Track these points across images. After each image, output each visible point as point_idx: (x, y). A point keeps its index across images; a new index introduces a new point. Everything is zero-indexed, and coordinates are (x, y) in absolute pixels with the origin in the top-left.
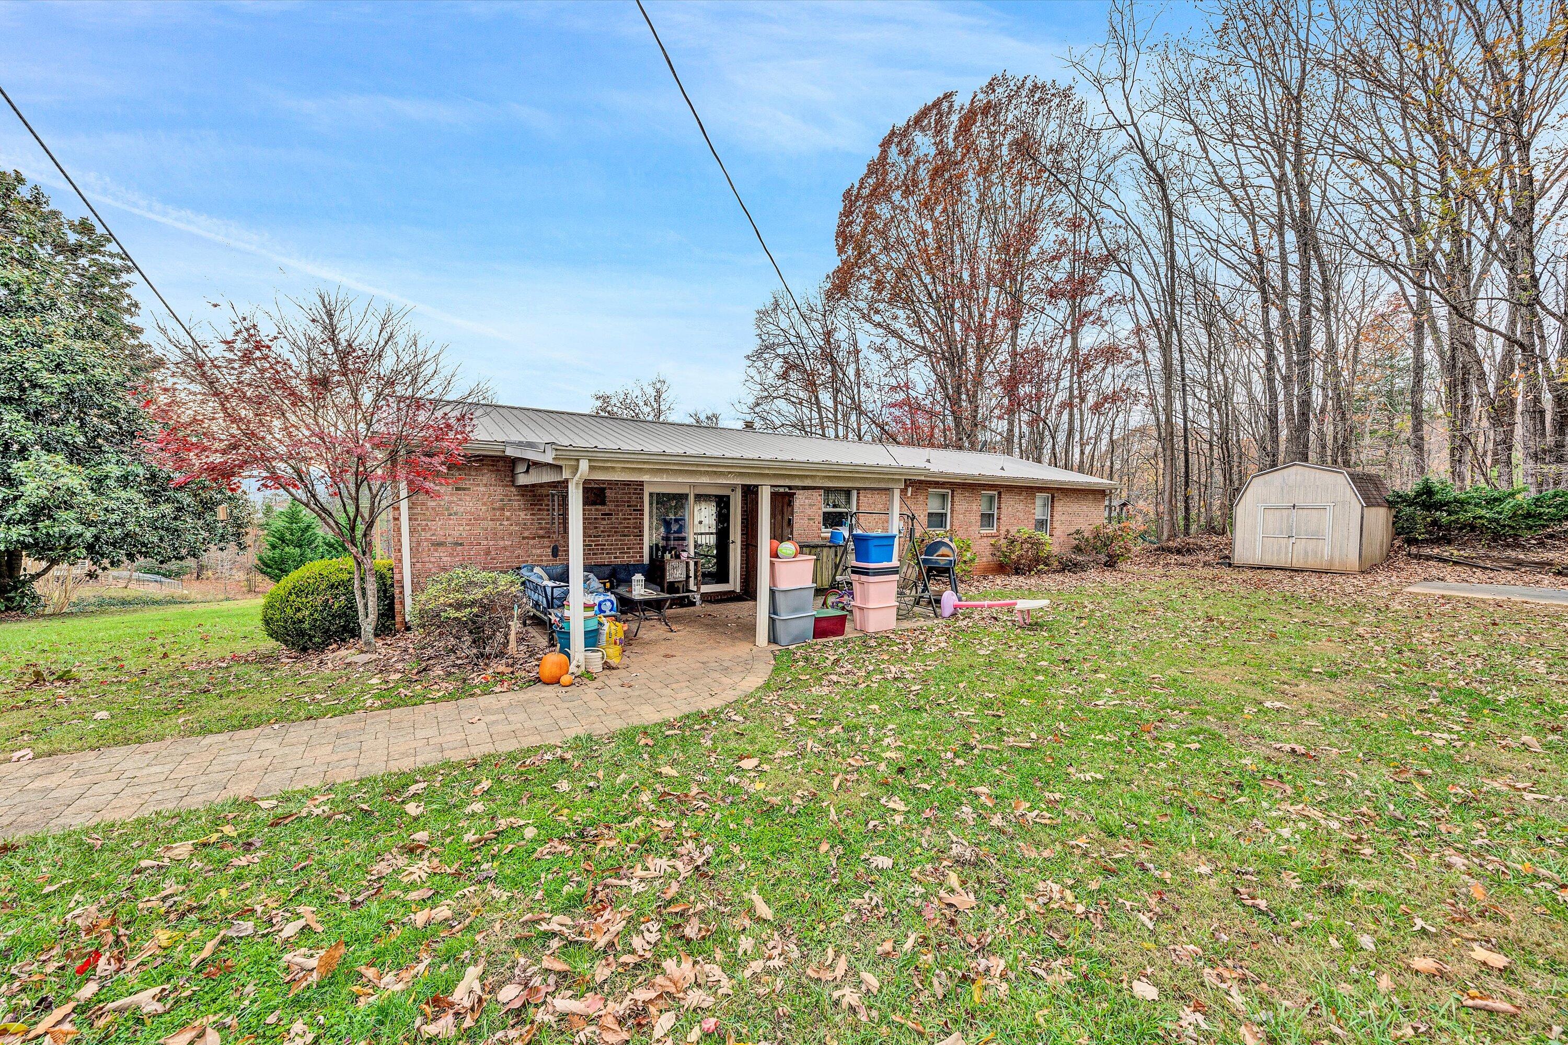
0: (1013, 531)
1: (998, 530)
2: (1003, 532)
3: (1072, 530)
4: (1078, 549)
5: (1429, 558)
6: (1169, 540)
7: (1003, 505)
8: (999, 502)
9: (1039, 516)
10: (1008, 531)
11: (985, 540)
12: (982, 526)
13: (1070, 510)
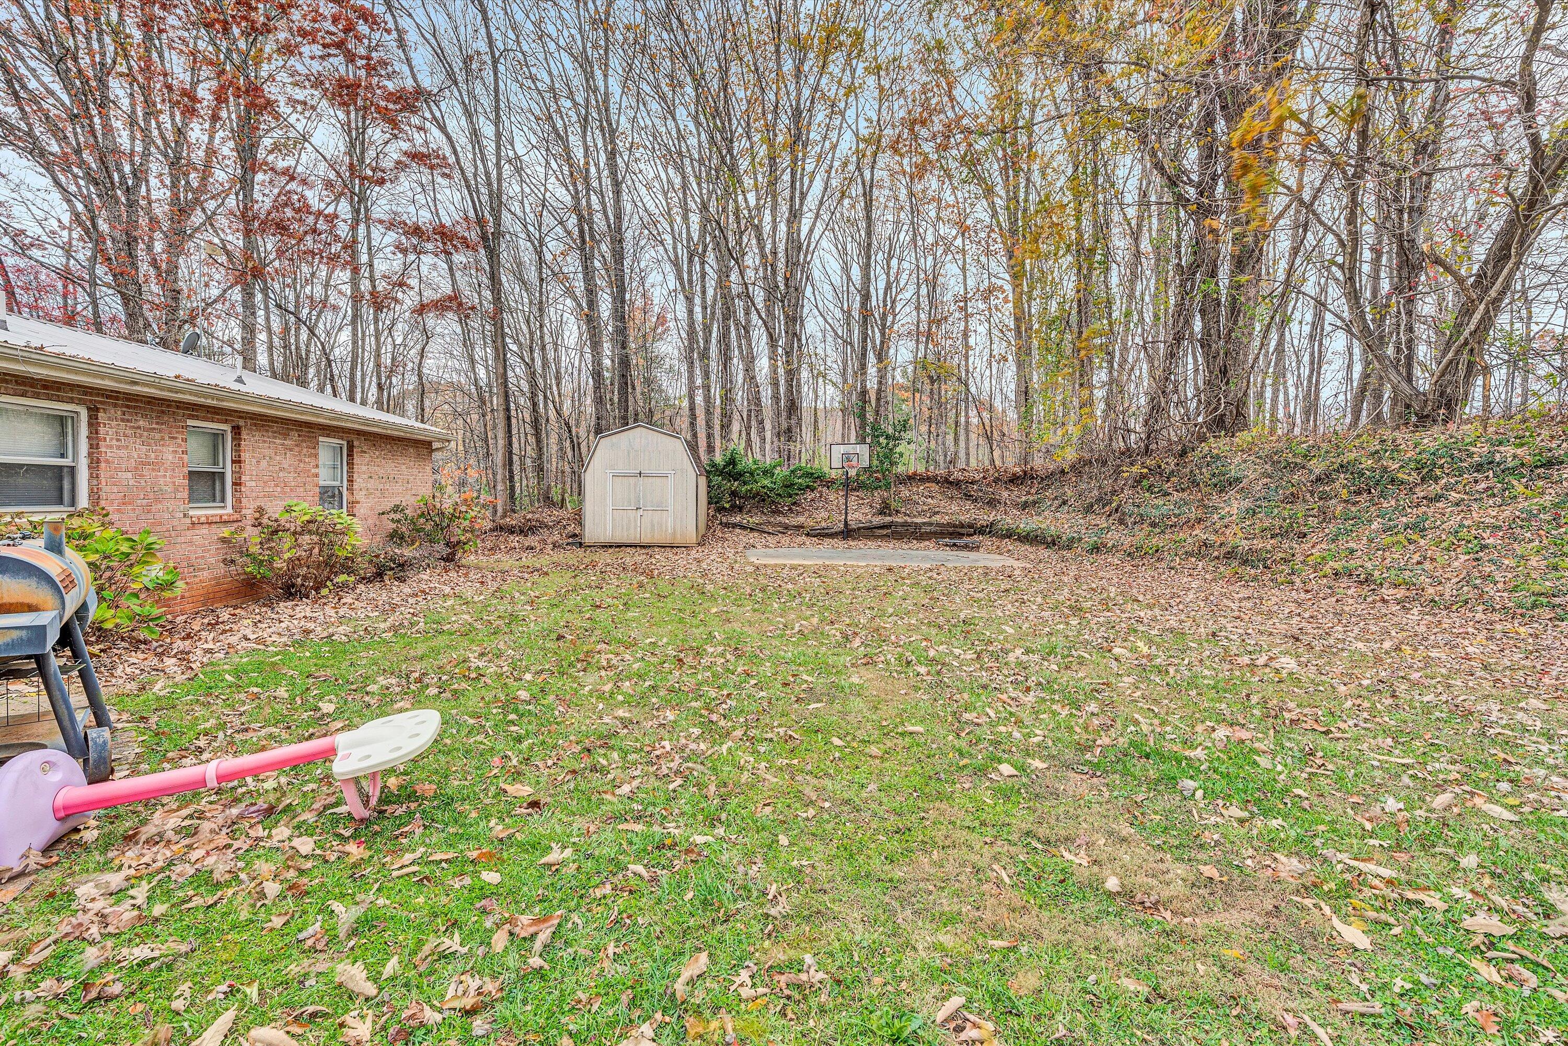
0: (275, 510)
1: (237, 508)
2: (249, 512)
3: (388, 505)
4: (395, 537)
5: (735, 526)
6: (504, 516)
7: (245, 456)
8: (237, 446)
9: (325, 478)
10: (260, 510)
11: (204, 530)
12: (191, 500)
13: (381, 472)
